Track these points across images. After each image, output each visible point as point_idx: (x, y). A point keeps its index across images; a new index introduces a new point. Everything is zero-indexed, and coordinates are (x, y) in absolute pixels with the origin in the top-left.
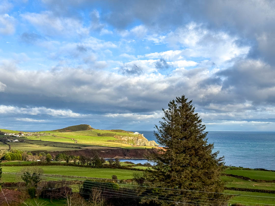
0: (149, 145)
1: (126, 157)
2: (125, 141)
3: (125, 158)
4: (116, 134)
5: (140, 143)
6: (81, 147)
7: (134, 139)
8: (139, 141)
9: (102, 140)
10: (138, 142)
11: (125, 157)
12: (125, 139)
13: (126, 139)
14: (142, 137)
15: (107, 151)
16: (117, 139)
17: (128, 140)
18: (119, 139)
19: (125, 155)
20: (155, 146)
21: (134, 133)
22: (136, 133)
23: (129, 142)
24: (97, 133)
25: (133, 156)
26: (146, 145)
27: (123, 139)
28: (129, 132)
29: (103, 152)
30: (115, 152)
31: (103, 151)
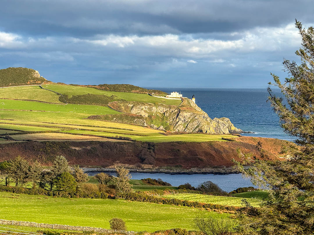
0: (212, 130)
1: (146, 166)
2: (141, 117)
3: (143, 169)
4: (116, 98)
5: (185, 124)
6: (10, 134)
7: (166, 112)
8: (182, 119)
9: (73, 116)
10: (180, 122)
11: (143, 165)
12: (142, 111)
13: (143, 114)
14: (191, 108)
15: (89, 148)
16: (118, 114)
17: (150, 117)
18: (124, 112)
19: (142, 161)
20: (231, 133)
21: (170, 96)
22: (175, 95)
23: (154, 122)
24: (58, 94)
25: (166, 161)
26: (204, 132)
27: (134, 111)
28: (155, 92)
29: (77, 149)
30: (111, 150)
31: (77, 146)
